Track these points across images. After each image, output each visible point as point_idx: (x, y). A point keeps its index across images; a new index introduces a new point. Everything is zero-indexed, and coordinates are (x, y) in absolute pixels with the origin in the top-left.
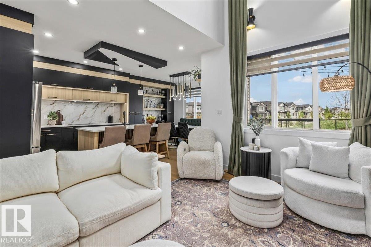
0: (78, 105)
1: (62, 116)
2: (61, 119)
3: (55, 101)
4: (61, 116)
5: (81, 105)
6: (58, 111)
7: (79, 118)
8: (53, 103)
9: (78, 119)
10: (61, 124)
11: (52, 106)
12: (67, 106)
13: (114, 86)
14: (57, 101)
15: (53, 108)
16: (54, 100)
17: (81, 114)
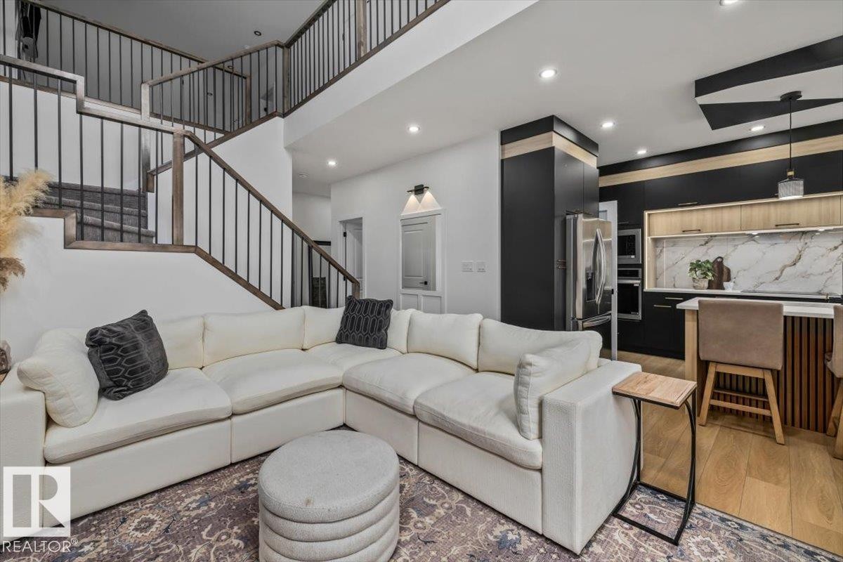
0: (774, 242)
1: (729, 270)
2: (725, 277)
3: (711, 236)
4: (725, 270)
5: (784, 241)
6: (719, 260)
7: (779, 277)
8: (707, 243)
9: (777, 279)
10: (724, 289)
11: (705, 248)
12: (739, 246)
13: (791, 178)
14: (715, 236)
15: (707, 252)
16: (707, 236)
17: (785, 267)
